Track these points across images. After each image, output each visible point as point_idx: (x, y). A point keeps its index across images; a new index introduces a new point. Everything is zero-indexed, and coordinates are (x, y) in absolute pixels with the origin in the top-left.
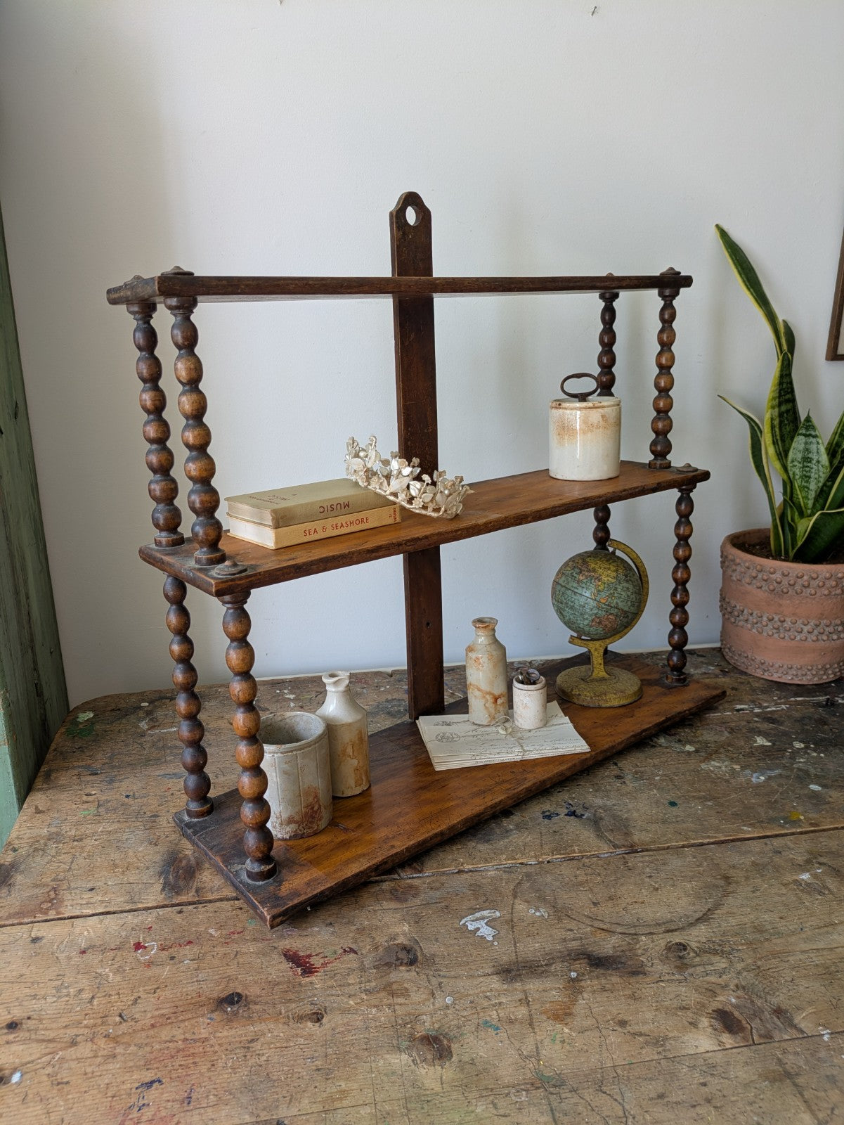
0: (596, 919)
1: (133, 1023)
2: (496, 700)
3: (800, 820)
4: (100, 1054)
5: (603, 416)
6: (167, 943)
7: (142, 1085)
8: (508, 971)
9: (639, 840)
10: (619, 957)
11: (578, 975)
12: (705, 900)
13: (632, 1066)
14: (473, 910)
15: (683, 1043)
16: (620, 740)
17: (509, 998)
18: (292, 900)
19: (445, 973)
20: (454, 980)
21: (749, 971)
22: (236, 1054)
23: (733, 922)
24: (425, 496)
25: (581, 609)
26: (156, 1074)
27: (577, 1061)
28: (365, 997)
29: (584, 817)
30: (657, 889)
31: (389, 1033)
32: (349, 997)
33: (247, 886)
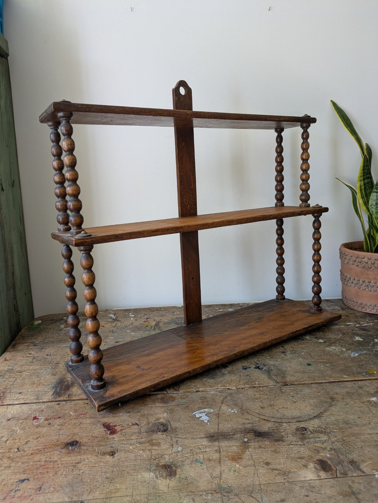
0: (262, 415)
1: (23, 452)
3: (374, 373)
4: (3, 466)
6: (49, 417)
7: (19, 481)
8: (213, 437)
9: (289, 380)
10: (271, 432)
11: (248, 440)
12: (319, 408)
13: (270, 485)
14: (200, 408)
15: (298, 475)
16: (285, 335)
17: (211, 449)
18: (110, 399)
19: (180, 436)
20: (185, 439)
21: (339, 442)
22: (68, 469)
23: (333, 418)
26: (27, 476)
27: (241, 481)
28: (138, 446)
29: (263, 369)
30: (296, 402)
31: (146, 463)
32: (131, 445)
33: (90, 392)
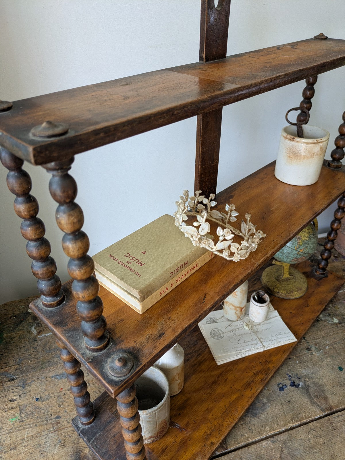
2: (242, 309)
5: (321, 148)
9: (333, 403)
24: (241, 253)
25: (288, 254)
29: (300, 386)
